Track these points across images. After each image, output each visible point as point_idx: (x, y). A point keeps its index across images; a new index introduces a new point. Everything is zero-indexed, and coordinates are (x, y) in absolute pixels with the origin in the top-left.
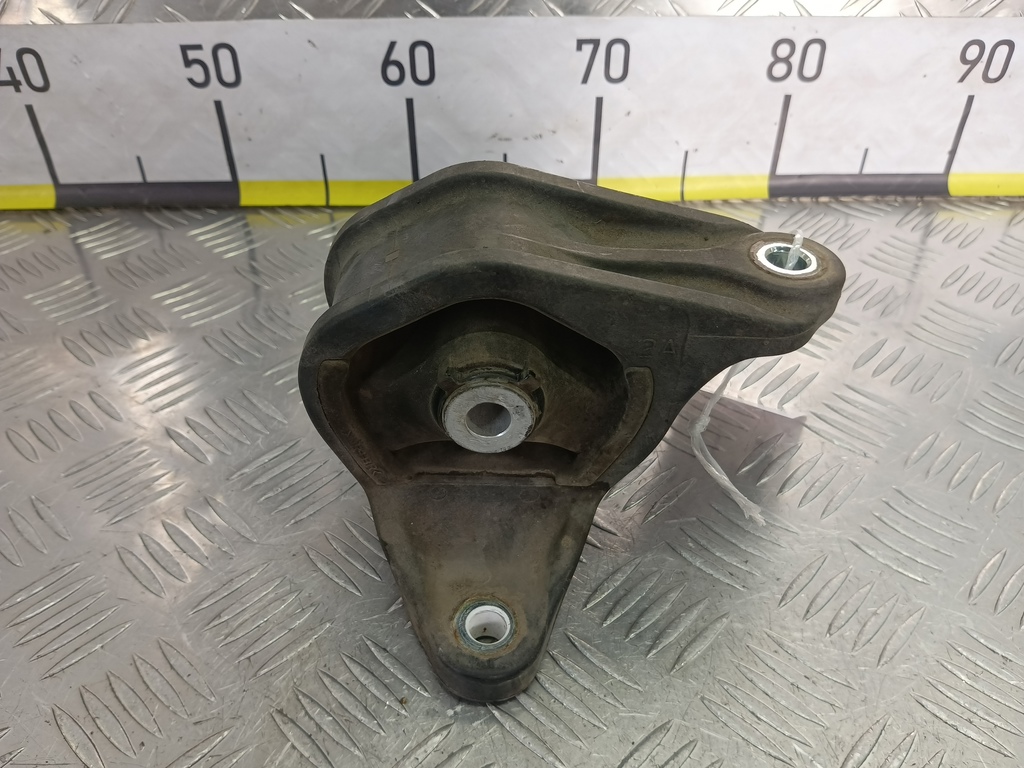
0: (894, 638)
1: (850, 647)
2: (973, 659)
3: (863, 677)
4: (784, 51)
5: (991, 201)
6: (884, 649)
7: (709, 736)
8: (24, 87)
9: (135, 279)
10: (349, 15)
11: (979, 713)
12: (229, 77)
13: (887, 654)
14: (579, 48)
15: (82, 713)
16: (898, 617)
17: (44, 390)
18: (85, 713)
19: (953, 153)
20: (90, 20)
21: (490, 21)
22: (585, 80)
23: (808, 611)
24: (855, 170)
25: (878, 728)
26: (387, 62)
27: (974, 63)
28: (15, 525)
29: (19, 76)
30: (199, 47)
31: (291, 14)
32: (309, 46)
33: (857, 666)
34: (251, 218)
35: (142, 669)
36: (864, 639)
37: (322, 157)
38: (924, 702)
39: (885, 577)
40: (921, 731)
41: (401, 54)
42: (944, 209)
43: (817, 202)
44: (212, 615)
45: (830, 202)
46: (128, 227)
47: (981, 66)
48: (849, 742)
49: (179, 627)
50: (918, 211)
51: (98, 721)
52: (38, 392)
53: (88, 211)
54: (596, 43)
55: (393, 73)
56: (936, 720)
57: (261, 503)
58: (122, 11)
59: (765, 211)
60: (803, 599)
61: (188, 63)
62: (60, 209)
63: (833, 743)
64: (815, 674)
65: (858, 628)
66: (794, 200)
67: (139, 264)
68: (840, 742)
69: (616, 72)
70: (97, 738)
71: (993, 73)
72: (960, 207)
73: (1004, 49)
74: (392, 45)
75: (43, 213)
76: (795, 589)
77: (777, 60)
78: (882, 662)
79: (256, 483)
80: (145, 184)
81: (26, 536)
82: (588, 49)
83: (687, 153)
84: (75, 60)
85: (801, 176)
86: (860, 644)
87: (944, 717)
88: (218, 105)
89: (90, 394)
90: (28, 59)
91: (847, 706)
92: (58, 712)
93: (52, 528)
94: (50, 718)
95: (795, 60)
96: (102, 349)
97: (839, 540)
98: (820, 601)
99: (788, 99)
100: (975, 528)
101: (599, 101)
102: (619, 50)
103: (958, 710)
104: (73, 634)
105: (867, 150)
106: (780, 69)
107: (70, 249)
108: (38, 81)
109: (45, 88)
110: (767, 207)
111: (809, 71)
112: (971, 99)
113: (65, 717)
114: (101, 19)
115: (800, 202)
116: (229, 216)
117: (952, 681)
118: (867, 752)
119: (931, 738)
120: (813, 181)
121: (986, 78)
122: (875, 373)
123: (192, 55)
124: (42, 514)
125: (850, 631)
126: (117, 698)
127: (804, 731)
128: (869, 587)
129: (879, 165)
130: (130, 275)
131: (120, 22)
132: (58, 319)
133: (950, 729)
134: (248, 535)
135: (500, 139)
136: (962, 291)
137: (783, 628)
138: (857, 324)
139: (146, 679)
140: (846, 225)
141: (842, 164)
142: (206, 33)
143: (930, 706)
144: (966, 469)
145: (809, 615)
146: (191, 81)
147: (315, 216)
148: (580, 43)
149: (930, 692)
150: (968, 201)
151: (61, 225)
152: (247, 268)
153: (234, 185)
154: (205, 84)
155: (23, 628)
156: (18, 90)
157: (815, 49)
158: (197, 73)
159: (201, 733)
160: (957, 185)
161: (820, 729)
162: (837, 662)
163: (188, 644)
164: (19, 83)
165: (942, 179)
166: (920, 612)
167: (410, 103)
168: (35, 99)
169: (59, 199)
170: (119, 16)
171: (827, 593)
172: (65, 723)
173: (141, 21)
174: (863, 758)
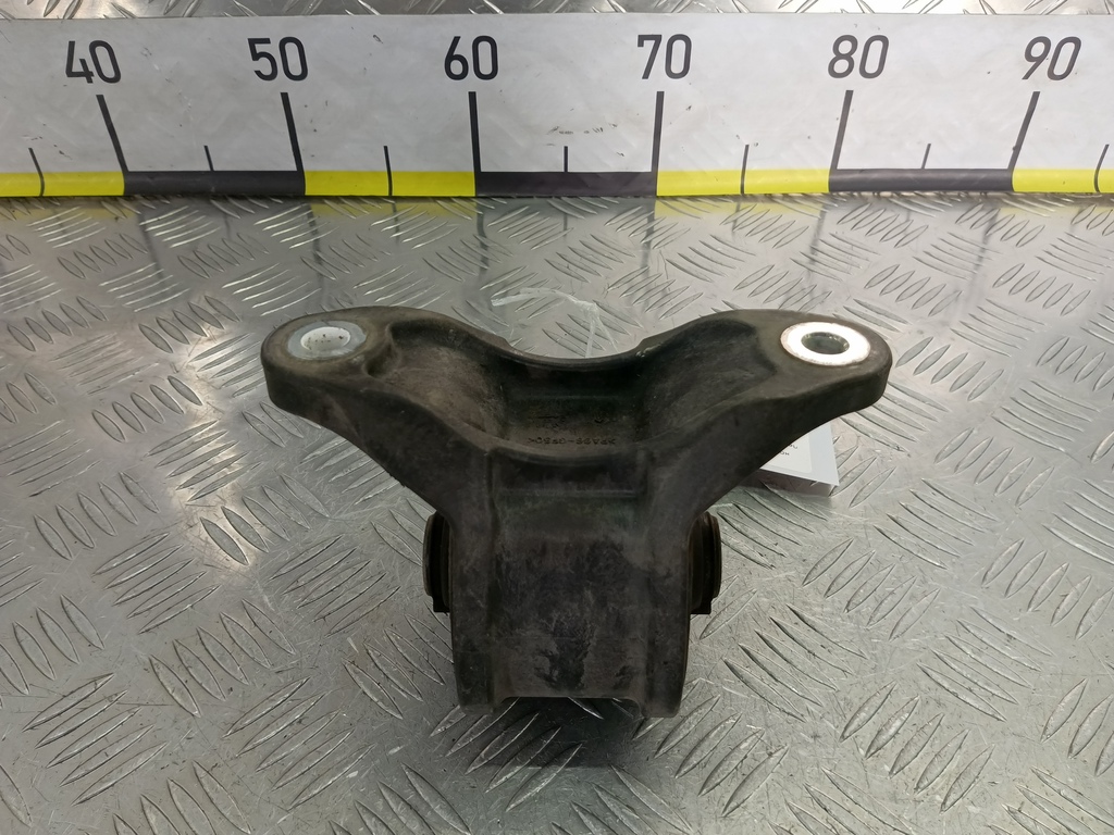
0: (908, 615)
1: (865, 621)
2: (980, 636)
3: (874, 648)
4: (845, 47)
5: (1056, 197)
6: (898, 624)
7: (730, 693)
8: (96, 78)
9: (206, 268)
10: (412, 11)
11: (979, 683)
12: (296, 70)
13: (900, 629)
14: (641, 44)
15: (177, 663)
16: (913, 597)
17: (126, 374)
18: (180, 663)
19: (1017, 149)
20: (162, 14)
21: (553, 16)
22: (646, 76)
23: (829, 589)
24: (918, 166)
25: (885, 692)
26: (451, 57)
27: (1039, 60)
28: (106, 499)
29: (92, 67)
30: (267, 41)
31: (359, 10)
32: (374, 40)
33: (870, 639)
34: (315, 207)
35: (228, 626)
36: (879, 615)
37: (386, 148)
38: (929, 672)
39: (904, 561)
40: (924, 696)
41: (464, 50)
42: (1008, 204)
43: (879, 197)
44: (291, 580)
45: (892, 197)
46: (197, 216)
47: (1046, 64)
48: (857, 703)
49: (261, 590)
50: (980, 206)
51: (190, 670)
52: (119, 376)
53: (156, 198)
54: (657, 39)
55: (457, 67)
56: (939, 688)
57: (332, 482)
58: (192, 6)
59: (825, 206)
60: (825, 580)
61: (256, 56)
62: (129, 195)
63: (842, 703)
64: (830, 643)
65: (875, 605)
66: (855, 194)
67: (209, 253)
68: (849, 703)
69: (677, 67)
70: (191, 685)
71: (1059, 70)
72: (1023, 203)
73: (1070, 47)
74: (456, 40)
75: (113, 199)
76: (819, 570)
77: (839, 56)
78: (894, 635)
79: (326, 465)
80: (212, 172)
81: (117, 508)
82: (649, 44)
83: (747, 146)
84: (145, 52)
85: (862, 171)
86: (875, 619)
87: (946, 686)
88: (285, 97)
89: (170, 379)
90: (101, 52)
91: (858, 673)
92: (155, 661)
93: (141, 502)
94: (148, 666)
95: (857, 57)
96: (178, 335)
97: (865, 527)
98: (841, 581)
99: (849, 94)
100: (997, 519)
101: (660, 96)
102: (679, 46)
103: (960, 680)
104: (165, 595)
105: (929, 145)
106: (841, 66)
107: (138, 236)
108: (109, 72)
109: (117, 79)
110: (827, 202)
111: (871, 67)
112: (1036, 95)
113: (161, 666)
114: (171, 13)
115: (861, 196)
116: (295, 206)
117: (957, 654)
118: (872, 712)
119: (932, 703)
120: (875, 176)
121: (1051, 75)
122: (917, 371)
123: (260, 48)
124: (132, 489)
125: (867, 608)
126: (207, 650)
127: (816, 692)
128: (889, 569)
129: (940, 161)
130: (200, 263)
131: (190, 16)
132: (134, 306)
133: (951, 696)
134: (320, 511)
135: (562, 133)
136: (1013, 291)
137: (805, 603)
138: (904, 322)
139: (233, 635)
140: (907, 221)
141: (904, 159)
142: (274, 28)
143: (934, 675)
144: (995, 464)
145: (829, 593)
146: (258, 73)
147: (379, 206)
148: (642, 39)
149: (936, 663)
150: (1032, 198)
151: (130, 211)
152: (312, 258)
153: (299, 175)
154: (272, 76)
155: (119, 590)
156: (90, 81)
157: (877, 46)
158: (264, 66)
159: (282, 680)
160: (1020, 181)
161: (831, 691)
162: (852, 634)
163: (269, 605)
164: (92, 74)
165: (1006, 175)
166: (934, 593)
167: (472, 96)
168: (106, 90)
169: (127, 186)
170: (188, 12)
171: (848, 573)
172: (162, 671)
173: (210, 15)
174: (868, 717)
